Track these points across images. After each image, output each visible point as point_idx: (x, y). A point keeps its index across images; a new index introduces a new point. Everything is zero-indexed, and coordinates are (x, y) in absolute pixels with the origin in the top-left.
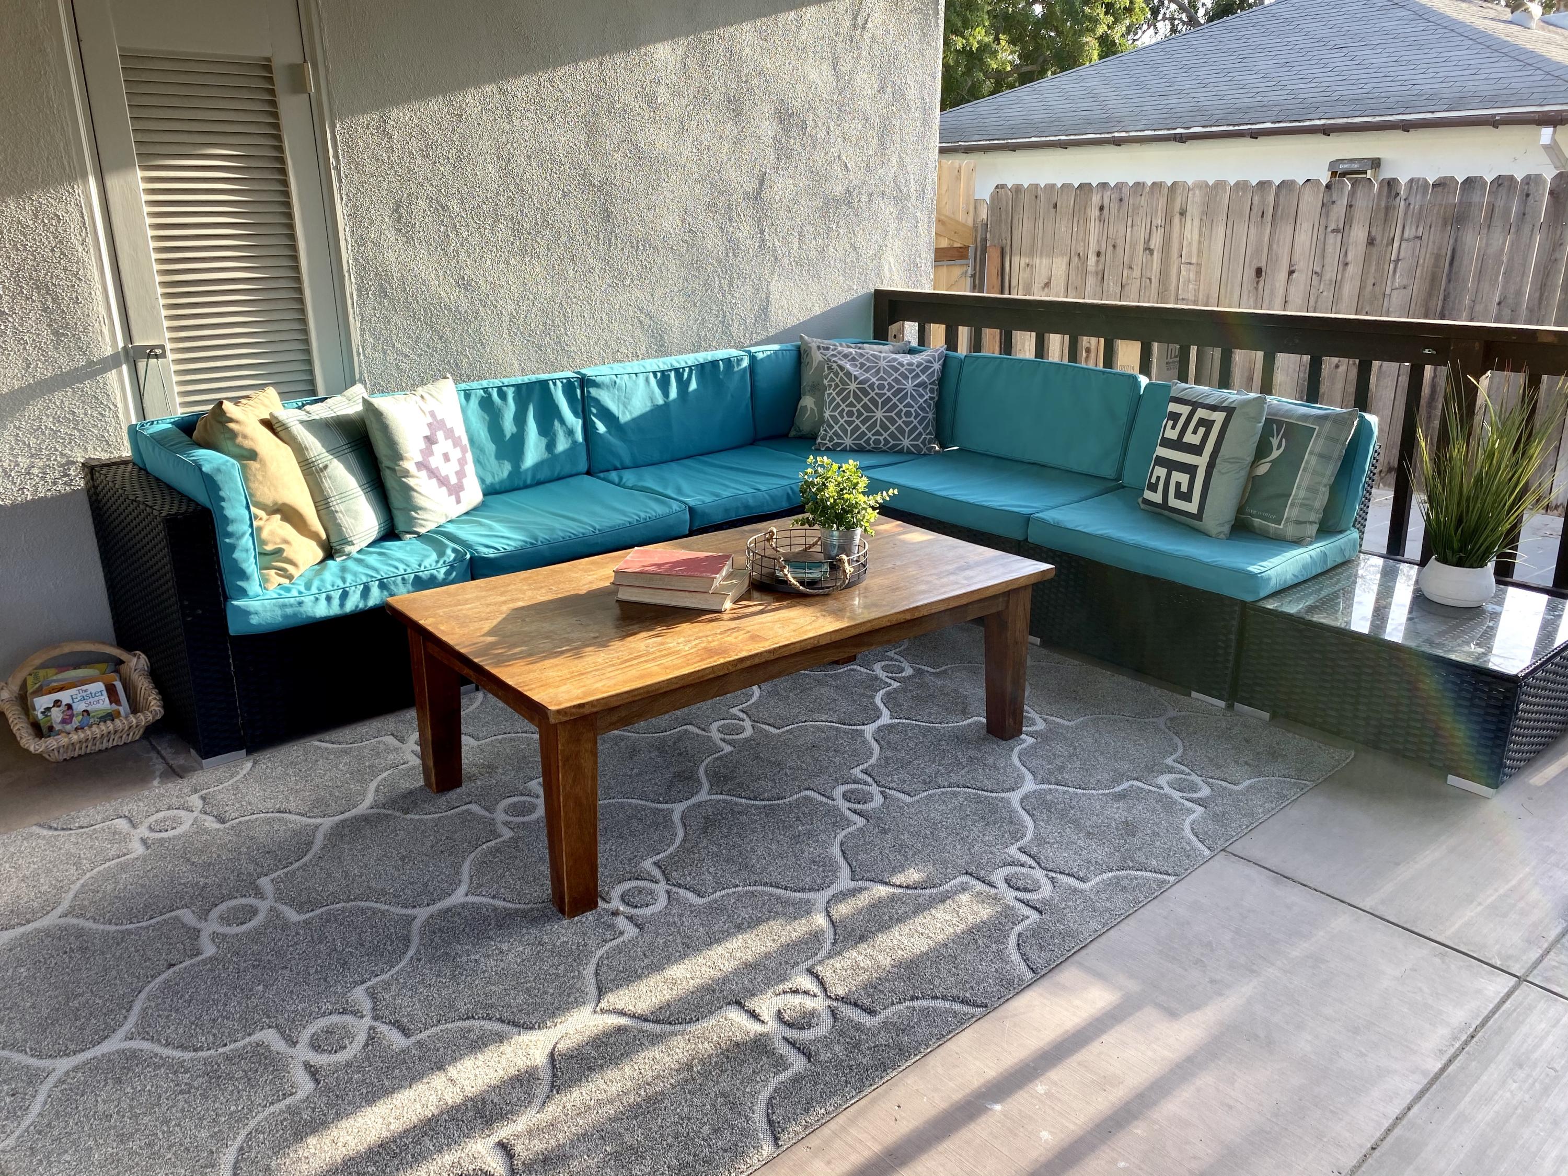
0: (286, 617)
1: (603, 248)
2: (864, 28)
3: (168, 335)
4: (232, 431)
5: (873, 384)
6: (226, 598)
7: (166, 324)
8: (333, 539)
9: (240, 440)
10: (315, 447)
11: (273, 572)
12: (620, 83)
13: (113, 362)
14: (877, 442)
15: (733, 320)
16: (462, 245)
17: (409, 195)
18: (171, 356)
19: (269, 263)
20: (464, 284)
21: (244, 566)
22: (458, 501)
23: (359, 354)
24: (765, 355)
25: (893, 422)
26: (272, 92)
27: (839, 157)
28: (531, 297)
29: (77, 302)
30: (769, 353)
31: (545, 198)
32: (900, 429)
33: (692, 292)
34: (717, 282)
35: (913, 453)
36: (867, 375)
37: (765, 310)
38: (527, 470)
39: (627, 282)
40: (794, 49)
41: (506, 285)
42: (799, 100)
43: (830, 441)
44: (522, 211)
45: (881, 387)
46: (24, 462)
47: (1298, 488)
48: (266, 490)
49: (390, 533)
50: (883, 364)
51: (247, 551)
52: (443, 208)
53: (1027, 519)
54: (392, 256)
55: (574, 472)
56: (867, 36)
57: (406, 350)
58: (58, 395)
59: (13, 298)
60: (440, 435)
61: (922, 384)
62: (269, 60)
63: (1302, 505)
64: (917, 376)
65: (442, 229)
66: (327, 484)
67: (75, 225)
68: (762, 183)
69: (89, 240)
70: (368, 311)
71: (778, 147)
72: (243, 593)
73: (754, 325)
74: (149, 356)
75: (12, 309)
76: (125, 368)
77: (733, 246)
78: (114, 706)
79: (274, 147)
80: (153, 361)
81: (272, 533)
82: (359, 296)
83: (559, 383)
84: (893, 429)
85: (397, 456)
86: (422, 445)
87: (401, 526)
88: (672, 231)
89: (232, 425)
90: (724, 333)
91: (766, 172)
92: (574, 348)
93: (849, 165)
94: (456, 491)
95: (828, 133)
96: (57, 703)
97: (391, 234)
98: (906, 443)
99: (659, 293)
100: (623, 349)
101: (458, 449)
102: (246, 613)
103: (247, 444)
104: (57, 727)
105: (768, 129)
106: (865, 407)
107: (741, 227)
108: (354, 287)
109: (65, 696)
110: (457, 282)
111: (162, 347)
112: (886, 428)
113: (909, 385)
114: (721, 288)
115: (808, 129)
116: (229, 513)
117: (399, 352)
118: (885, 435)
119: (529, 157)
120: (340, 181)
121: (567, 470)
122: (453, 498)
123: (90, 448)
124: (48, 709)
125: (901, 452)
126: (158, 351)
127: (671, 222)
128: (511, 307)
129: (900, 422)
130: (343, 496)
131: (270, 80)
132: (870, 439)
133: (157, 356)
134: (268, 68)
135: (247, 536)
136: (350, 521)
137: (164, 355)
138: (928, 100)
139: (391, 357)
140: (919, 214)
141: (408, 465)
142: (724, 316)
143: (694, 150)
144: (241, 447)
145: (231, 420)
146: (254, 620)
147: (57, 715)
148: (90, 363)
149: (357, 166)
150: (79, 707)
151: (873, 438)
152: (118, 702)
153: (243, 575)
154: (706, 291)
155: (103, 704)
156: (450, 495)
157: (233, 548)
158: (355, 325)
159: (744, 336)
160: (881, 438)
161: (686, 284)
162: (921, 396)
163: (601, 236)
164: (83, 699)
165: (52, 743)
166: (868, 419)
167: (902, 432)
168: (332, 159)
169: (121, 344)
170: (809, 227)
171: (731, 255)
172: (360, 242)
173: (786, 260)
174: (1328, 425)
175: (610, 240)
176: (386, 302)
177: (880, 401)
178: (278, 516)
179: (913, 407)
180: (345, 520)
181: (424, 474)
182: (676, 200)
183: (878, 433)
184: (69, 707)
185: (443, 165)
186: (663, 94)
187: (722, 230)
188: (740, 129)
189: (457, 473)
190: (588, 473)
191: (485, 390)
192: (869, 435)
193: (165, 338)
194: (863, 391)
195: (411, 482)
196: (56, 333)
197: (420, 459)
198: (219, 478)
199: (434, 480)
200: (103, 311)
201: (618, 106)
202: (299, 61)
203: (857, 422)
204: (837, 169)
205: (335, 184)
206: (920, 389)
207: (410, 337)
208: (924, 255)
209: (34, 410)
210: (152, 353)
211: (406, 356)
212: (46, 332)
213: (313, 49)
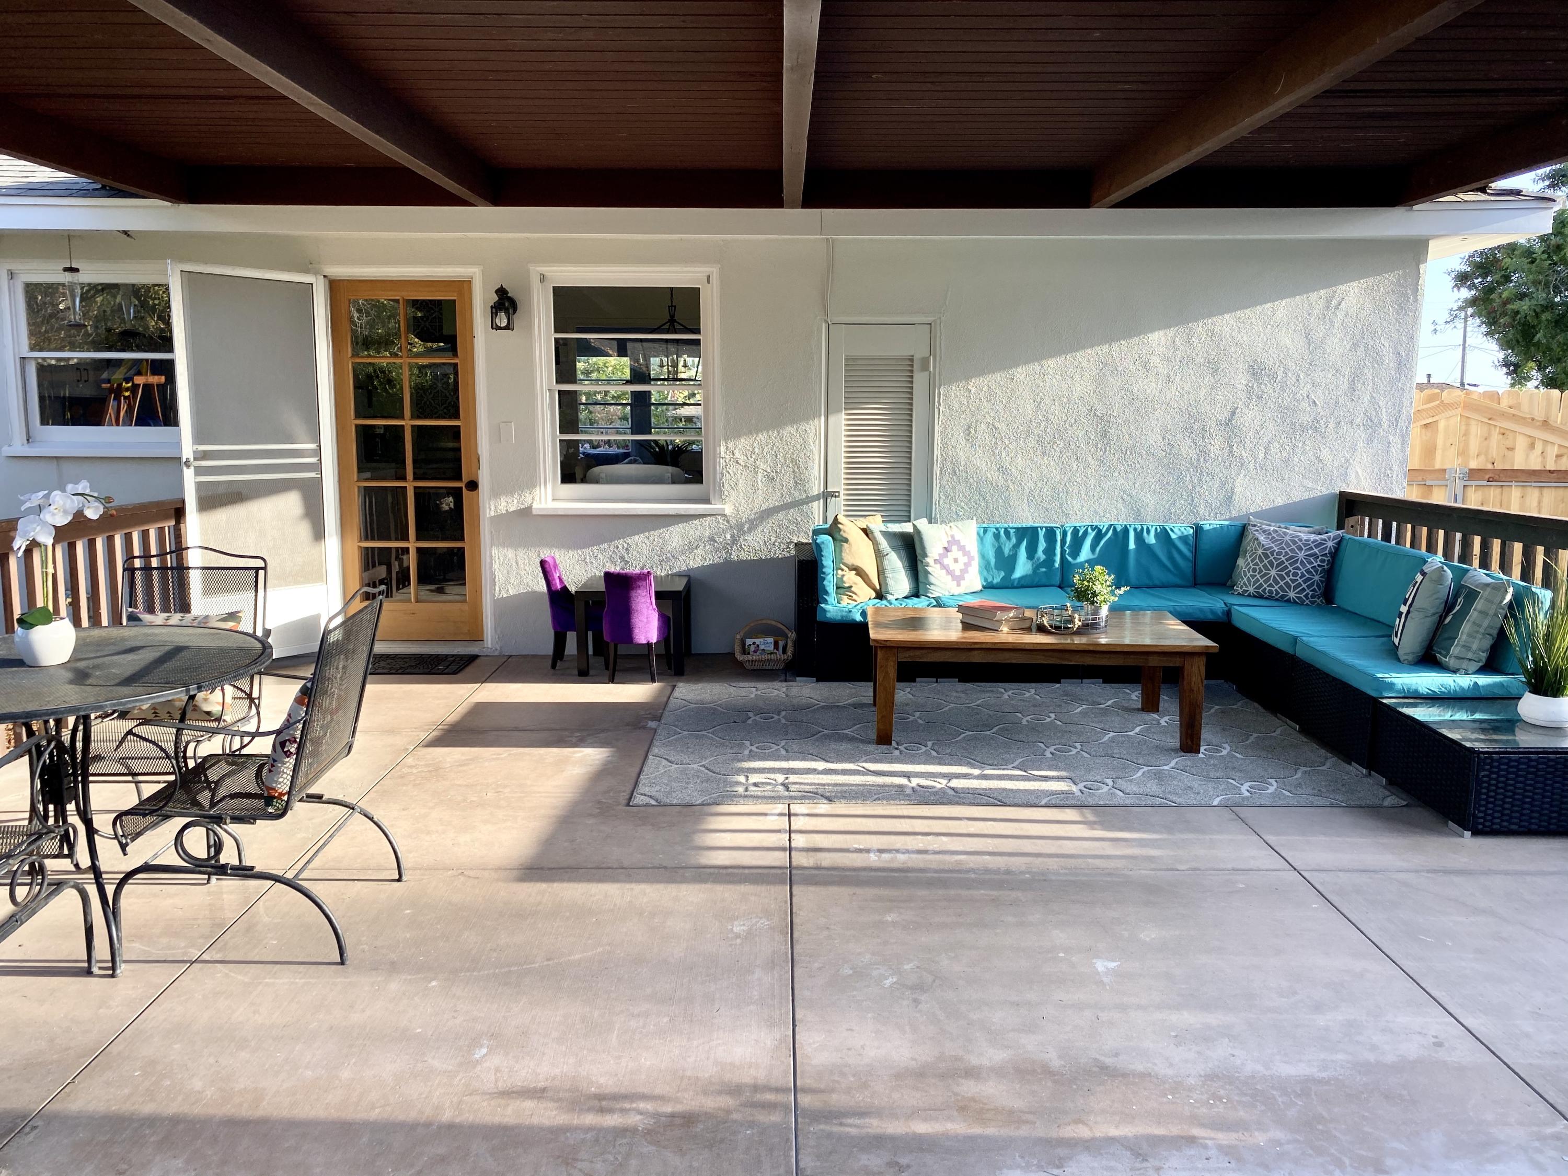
0: (842, 617)
1: (1100, 453)
2: (1337, 308)
3: (843, 487)
4: (839, 528)
5: (1275, 551)
6: (819, 603)
7: (844, 481)
8: (883, 590)
9: (842, 533)
10: (884, 544)
11: (846, 597)
12: (1123, 356)
13: (817, 498)
14: (1271, 592)
15: (1200, 504)
16: (1005, 448)
17: (977, 421)
18: (842, 497)
19: (897, 455)
20: (1002, 470)
21: (828, 589)
22: (959, 585)
23: (936, 504)
24: (1211, 527)
25: (1282, 578)
26: (912, 371)
27: (1308, 397)
28: (1045, 480)
29: (807, 469)
30: (1215, 526)
31: (1063, 423)
32: (1287, 584)
33: (1167, 483)
34: (1189, 478)
35: (1297, 603)
36: (1273, 545)
37: (1229, 498)
38: (1015, 579)
39: (1116, 474)
40: (1269, 327)
41: (1030, 472)
42: (1271, 359)
43: (1241, 588)
44: (1046, 431)
45: (1279, 554)
46: (773, 539)
47: (1462, 634)
48: (849, 558)
49: (916, 594)
50: (1287, 538)
51: (830, 582)
52: (995, 428)
53: (1295, 640)
54: (962, 453)
55: (1047, 584)
56: (1340, 314)
57: (962, 504)
58: (792, 510)
59: (782, 465)
60: (955, 548)
61: (1314, 555)
62: (913, 356)
63: (1464, 646)
64: (1311, 549)
65: (994, 440)
66: (886, 562)
67: (812, 435)
68: (1233, 413)
69: (817, 442)
70: (944, 483)
71: (1249, 391)
72: (826, 602)
73: (1219, 508)
74: (832, 496)
75: (781, 471)
76: (822, 501)
77: (1204, 454)
78: (775, 651)
79: (909, 398)
80: (833, 498)
81: (849, 579)
82: (941, 474)
83: (1044, 529)
84: (1282, 583)
85: (925, 555)
86: (941, 551)
87: (921, 592)
88: (1154, 444)
89: (839, 525)
90: (1192, 511)
91: (1237, 407)
92: (1071, 512)
93: (1317, 402)
94: (958, 579)
95: (1298, 380)
96: (754, 643)
97: (963, 442)
98: (1292, 595)
99: (1140, 481)
100: (1108, 515)
101: (966, 557)
102: (824, 611)
103: (845, 535)
104: (751, 653)
105: (1242, 379)
106: (1265, 566)
107: (1213, 443)
108: (939, 469)
109: (758, 641)
110: (998, 469)
111: (839, 492)
112: (1277, 583)
113: (1301, 555)
114: (1191, 481)
115: (1279, 378)
116: (825, 563)
117: (958, 505)
118: (1276, 587)
119: (1054, 400)
120: (939, 414)
121: (1044, 581)
122: (955, 583)
123: (800, 536)
124: (750, 645)
125: (1289, 601)
126: (837, 494)
127: (1154, 439)
128: (1031, 484)
129: (1288, 579)
130: (892, 570)
131: (912, 366)
132: (1265, 589)
133: (836, 497)
134: (912, 360)
135: (831, 575)
136: (893, 582)
137: (839, 496)
138: (1404, 354)
139: (953, 508)
140: (1391, 438)
141: (929, 560)
142: (1193, 500)
143: (1177, 394)
144: (842, 536)
145: (840, 523)
146: (828, 615)
147: (752, 648)
148: (807, 497)
149: (950, 407)
150: (762, 647)
151: (1268, 589)
152: (778, 650)
153: (827, 593)
154: (1179, 483)
155: (771, 648)
156: (953, 580)
157: (824, 579)
158: (936, 489)
159: (1209, 515)
160: (1273, 589)
161: (1162, 478)
162: (1311, 563)
163: (1099, 446)
164: (764, 644)
165: (746, 658)
166: (1265, 575)
167: (1289, 587)
168: (936, 404)
169: (822, 490)
170: (1275, 444)
171: (1202, 460)
172: (945, 446)
173: (1252, 465)
174: (1489, 589)
175: (1105, 449)
176: (955, 478)
177: (1275, 563)
178: (854, 572)
179: (1300, 570)
180: (890, 582)
181: (938, 566)
182: (1159, 425)
183: (1270, 585)
184: (758, 646)
185: (998, 405)
186: (1155, 360)
187: (1196, 444)
188: (1217, 379)
189: (961, 570)
190: (1060, 587)
191: (997, 529)
192: (1265, 586)
193: (842, 489)
194: (1266, 556)
195: (929, 569)
196: (796, 482)
197: (937, 558)
198: (822, 546)
199: (944, 571)
200: (817, 474)
201: (1120, 369)
202: (928, 355)
203: (1258, 576)
204: (1305, 405)
205: (936, 416)
206: (1311, 559)
207: (966, 497)
208: (1395, 468)
209: (780, 515)
210: (834, 495)
211: (962, 508)
212: (792, 481)
213: (935, 350)
